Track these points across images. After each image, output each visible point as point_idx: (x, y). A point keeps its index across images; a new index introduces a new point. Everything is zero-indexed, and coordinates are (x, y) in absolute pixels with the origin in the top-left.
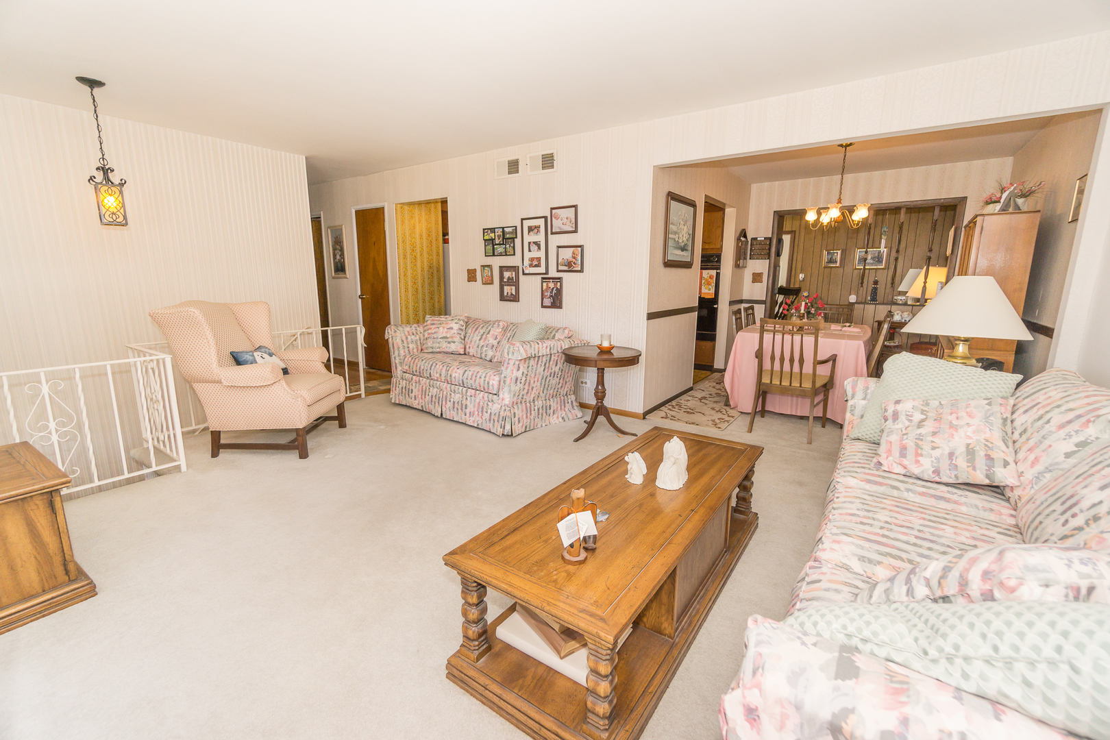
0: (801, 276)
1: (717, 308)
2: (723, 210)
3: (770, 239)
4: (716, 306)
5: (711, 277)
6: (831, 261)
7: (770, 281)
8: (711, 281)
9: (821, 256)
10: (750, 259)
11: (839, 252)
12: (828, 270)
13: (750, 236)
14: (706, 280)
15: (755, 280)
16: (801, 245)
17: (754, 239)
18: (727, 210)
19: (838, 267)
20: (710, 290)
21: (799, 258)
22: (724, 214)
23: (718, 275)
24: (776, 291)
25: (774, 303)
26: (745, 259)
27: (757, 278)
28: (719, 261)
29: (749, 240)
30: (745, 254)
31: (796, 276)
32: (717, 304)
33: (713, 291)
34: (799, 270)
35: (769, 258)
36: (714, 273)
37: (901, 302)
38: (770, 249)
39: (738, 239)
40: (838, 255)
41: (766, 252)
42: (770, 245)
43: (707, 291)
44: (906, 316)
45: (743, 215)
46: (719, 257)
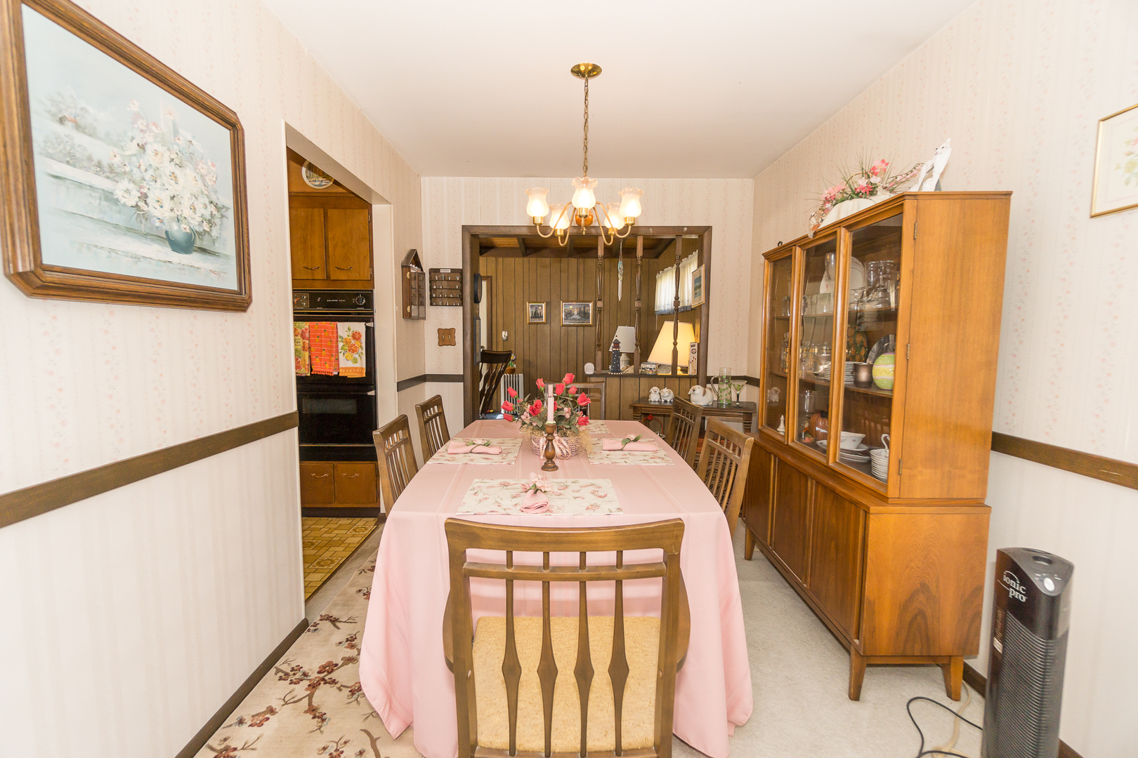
0: (504, 334)
1: (375, 396)
2: (368, 206)
3: (461, 272)
4: (371, 393)
5: (356, 336)
6: (536, 315)
7: (468, 343)
8: (357, 344)
9: (524, 309)
10: (431, 304)
11: (544, 305)
12: (533, 327)
13: (427, 264)
14: (347, 342)
15: (443, 340)
16: (500, 297)
17: (434, 271)
18: (377, 208)
19: (544, 323)
20: (355, 361)
21: (500, 310)
22: (370, 214)
23: (370, 333)
24: (479, 358)
25: (476, 375)
26: (422, 304)
27: (445, 337)
28: (369, 304)
29: (426, 270)
30: (421, 296)
31: (498, 334)
32: (375, 389)
33: (362, 363)
34: (500, 327)
35: (462, 304)
36: (360, 327)
37: (651, 373)
38: (462, 290)
39: (405, 267)
40: (543, 309)
41: (457, 294)
42: (461, 281)
43: (350, 364)
44: (667, 394)
45: (408, 219)
46: (369, 297)
